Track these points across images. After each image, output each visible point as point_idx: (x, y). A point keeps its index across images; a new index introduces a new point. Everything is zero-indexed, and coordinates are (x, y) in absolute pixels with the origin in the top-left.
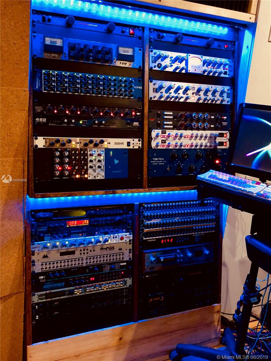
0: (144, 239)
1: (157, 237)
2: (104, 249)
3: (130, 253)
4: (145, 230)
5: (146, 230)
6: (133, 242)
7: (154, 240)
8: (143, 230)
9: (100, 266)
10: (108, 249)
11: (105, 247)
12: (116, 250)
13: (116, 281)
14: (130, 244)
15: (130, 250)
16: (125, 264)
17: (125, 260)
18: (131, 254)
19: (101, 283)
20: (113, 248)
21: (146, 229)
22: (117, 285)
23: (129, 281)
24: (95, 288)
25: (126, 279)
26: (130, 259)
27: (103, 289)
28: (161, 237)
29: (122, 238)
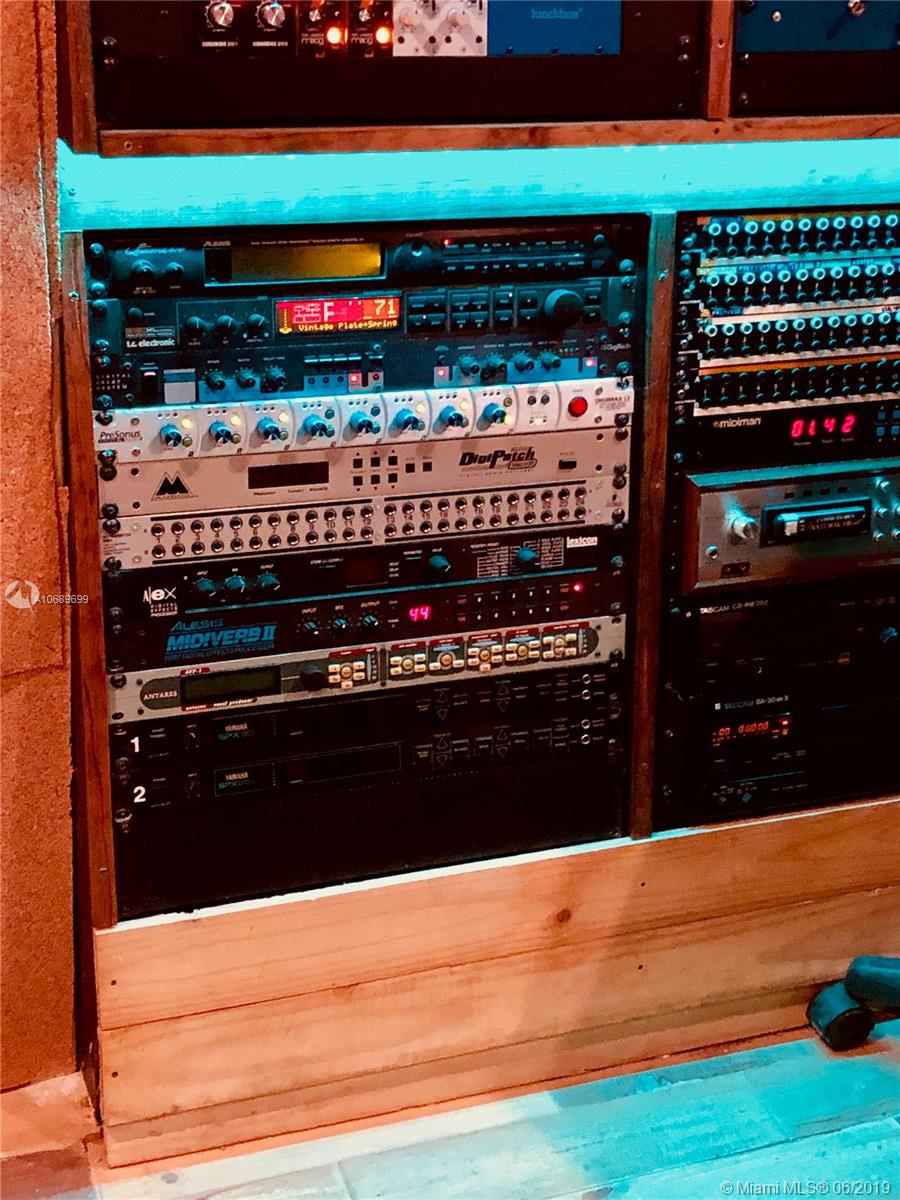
0: (698, 412)
1: (769, 406)
2: (482, 460)
3: (618, 485)
4: (703, 363)
5: (708, 365)
6: (634, 428)
7: (753, 422)
8: (693, 361)
9: (461, 552)
10: (500, 461)
11: (484, 449)
12: (545, 470)
13: (541, 626)
14: (620, 437)
15: (619, 471)
16: (592, 541)
17: (589, 520)
18: (624, 494)
19: (466, 636)
20: (530, 454)
21: (707, 357)
22: (547, 647)
23: (611, 634)
24: (433, 657)
25: (593, 621)
26: (617, 517)
27: (476, 668)
28: (787, 405)
29: (578, 407)
